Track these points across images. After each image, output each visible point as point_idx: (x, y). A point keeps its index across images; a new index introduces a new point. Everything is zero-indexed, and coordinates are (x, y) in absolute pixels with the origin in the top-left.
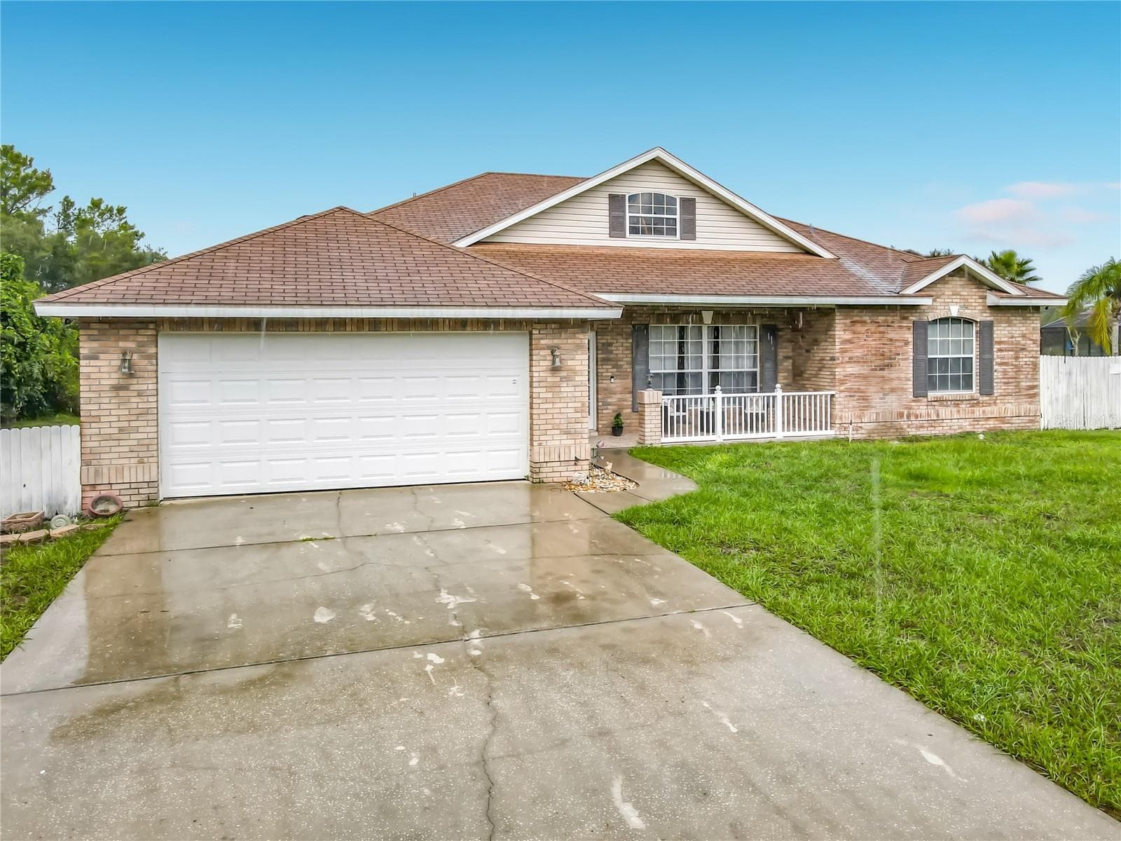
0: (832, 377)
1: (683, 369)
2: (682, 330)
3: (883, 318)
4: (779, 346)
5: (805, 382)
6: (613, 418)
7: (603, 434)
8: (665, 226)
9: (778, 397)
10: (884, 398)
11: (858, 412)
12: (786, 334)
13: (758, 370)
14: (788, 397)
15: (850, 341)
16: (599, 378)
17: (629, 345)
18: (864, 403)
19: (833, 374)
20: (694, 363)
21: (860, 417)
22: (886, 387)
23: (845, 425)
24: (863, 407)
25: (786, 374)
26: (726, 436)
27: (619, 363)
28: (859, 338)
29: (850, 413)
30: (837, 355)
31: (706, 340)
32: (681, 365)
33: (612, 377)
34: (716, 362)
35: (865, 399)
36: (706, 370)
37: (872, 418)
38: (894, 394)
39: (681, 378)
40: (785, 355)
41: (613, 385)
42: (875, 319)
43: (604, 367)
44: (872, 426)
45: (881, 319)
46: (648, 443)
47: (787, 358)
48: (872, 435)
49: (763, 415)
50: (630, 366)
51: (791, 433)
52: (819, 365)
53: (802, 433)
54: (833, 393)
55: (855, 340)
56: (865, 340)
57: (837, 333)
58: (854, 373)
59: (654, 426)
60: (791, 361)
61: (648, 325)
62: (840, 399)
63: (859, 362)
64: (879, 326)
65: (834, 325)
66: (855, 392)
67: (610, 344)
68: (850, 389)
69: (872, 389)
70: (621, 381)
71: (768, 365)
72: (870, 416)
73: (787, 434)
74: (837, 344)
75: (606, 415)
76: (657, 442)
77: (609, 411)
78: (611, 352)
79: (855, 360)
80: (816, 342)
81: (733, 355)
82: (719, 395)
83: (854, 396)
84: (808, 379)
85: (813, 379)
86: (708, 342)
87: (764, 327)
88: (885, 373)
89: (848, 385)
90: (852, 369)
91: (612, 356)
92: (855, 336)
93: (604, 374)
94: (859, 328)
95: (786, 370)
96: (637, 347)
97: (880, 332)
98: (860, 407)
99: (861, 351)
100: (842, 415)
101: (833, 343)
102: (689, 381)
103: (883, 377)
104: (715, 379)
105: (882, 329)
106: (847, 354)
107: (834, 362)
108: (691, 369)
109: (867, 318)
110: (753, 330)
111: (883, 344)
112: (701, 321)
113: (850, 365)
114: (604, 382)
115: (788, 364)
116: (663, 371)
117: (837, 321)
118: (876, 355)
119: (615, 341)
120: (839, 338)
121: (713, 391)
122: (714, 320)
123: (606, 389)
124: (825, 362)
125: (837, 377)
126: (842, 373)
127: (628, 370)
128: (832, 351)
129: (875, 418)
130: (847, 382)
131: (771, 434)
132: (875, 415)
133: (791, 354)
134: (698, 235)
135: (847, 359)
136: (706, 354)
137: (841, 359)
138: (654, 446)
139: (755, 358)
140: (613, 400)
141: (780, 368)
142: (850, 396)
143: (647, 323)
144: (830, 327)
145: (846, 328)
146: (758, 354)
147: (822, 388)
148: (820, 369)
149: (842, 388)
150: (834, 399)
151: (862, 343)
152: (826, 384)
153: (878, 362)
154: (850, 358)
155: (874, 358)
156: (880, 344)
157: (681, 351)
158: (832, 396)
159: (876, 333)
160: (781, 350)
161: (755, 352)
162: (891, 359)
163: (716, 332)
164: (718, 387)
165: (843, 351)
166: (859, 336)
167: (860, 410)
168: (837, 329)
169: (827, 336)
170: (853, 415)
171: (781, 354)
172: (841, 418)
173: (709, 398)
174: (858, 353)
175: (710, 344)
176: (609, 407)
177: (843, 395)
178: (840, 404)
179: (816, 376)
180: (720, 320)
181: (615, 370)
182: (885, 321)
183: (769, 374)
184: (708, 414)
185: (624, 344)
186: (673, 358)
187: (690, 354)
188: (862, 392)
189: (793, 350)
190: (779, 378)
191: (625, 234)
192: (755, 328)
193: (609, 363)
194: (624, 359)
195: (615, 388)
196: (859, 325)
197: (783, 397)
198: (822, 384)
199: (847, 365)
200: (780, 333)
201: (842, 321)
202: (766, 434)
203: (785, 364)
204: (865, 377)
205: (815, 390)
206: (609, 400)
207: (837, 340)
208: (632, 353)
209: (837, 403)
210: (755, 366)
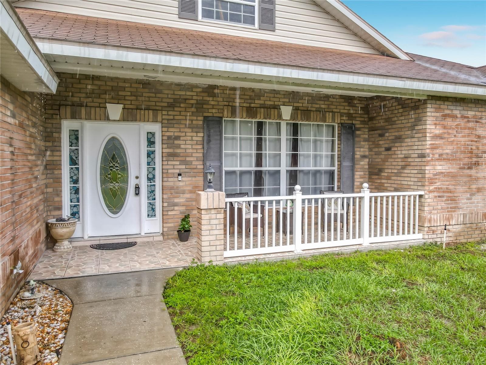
0: (420, 176)
1: (261, 166)
2: (260, 126)
3: (473, 113)
4: (356, 146)
5: (383, 181)
6: (180, 221)
7: (168, 239)
8: (242, 14)
9: (365, 198)
10: (470, 199)
11: (446, 215)
12: (363, 134)
13: (336, 168)
14: (376, 198)
15: (439, 137)
16: (164, 175)
17: (201, 139)
18: (452, 204)
19: (422, 172)
20: (272, 161)
21: (448, 219)
22: (474, 186)
23: (433, 228)
24: (451, 208)
25: (362, 173)
26: (307, 246)
27: (188, 159)
28: (449, 134)
29: (439, 215)
30: (428, 151)
31: (285, 136)
32: (259, 163)
33: (180, 175)
34: (294, 160)
35: (453, 199)
36: (284, 167)
37: (459, 220)
38: (480, 194)
39: (259, 177)
40: (362, 154)
41: (181, 184)
42: (465, 113)
43: (170, 163)
44: (458, 228)
45: (471, 113)
46: (206, 260)
47: (364, 157)
48: (459, 238)
49: (342, 215)
50: (201, 163)
51: (379, 239)
52: (403, 163)
53: (390, 238)
54: (422, 193)
55: (446, 136)
56: (455, 136)
57: (428, 127)
58: (444, 171)
59: (213, 238)
60: (367, 160)
61: (222, 118)
62: (429, 200)
63: (449, 160)
64: (468, 121)
65: (424, 119)
66: (443, 192)
67: (178, 138)
68: (439, 188)
69: (460, 189)
70: (190, 179)
71: (347, 164)
72: (457, 218)
73: (373, 239)
74: (428, 139)
75: (172, 217)
76: (219, 258)
77: (177, 213)
78: (179, 146)
79: (445, 156)
80: (399, 139)
81: (312, 153)
82: (298, 196)
83: (443, 197)
84: (388, 178)
85: (393, 178)
86: (287, 140)
87: (342, 125)
88: (473, 172)
89: (438, 184)
90: (440, 167)
91: (178, 151)
92: (445, 131)
93: (170, 171)
94: (449, 122)
95: (362, 169)
96: (209, 142)
97: (469, 128)
98: (448, 208)
99: (450, 147)
100: (431, 217)
101: (422, 139)
102: (267, 179)
103: (470, 176)
104: (293, 178)
105: (471, 125)
106: (438, 151)
107: (424, 159)
108: (269, 166)
109: (457, 112)
110: (331, 129)
111: (472, 141)
112: (280, 117)
113: (442, 163)
114: (170, 179)
115: (364, 163)
116: (238, 169)
117: (429, 114)
118: (465, 152)
119: (183, 134)
120: (430, 133)
121: (291, 191)
122: (293, 117)
123: (172, 188)
124: (410, 160)
125: (427, 176)
126: (431, 172)
127: (199, 167)
128: (420, 147)
129: (462, 220)
130: (437, 181)
131: (357, 241)
132: (462, 216)
133: (367, 153)
134: (277, 26)
135: (437, 156)
136: (285, 151)
137: (431, 156)
138: (214, 264)
139: (332, 157)
140: (181, 200)
141: (357, 166)
142: (439, 197)
143: (221, 115)
144: (419, 120)
145: (437, 122)
146: (336, 153)
147: (405, 187)
148: (404, 167)
149: (432, 188)
150: (423, 200)
151: (452, 139)
152: (412, 183)
153: (466, 160)
154: (439, 155)
155: (462, 156)
156: (469, 141)
157: (259, 147)
158: (421, 196)
159: (465, 129)
160: (358, 149)
161: (333, 150)
162: (478, 157)
163: (295, 129)
164: (298, 187)
165: (434, 147)
166: (450, 131)
167: (448, 212)
168: (428, 122)
169: (414, 132)
170: (442, 216)
171: (358, 153)
172: (430, 221)
173: (287, 200)
174: (448, 150)
175: (289, 142)
176: (176, 208)
177: (432, 195)
178: (429, 205)
179: (398, 174)
180: (299, 116)
181: (184, 167)
182: (474, 116)
183: (346, 173)
184: (285, 215)
185: (194, 138)
186: (250, 155)
187: (267, 151)
188: (451, 192)
189: (370, 150)
190: (356, 177)
191: (197, 16)
192: (333, 127)
193: (175, 158)
194: (194, 155)
195: (183, 186)
196: (450, 119)
197: (371, 198)
198: (406, 183)
199: (437, 163)
200: (358, 132)
201: (433, 114)
202: (351, 241)
203: (362, 163)
204: (453, 176)
205: (396, 190)
206: (176, 200)
207: (428, 135)
208: (203, 148)
209: (426, 204)
210: (332, 165)
